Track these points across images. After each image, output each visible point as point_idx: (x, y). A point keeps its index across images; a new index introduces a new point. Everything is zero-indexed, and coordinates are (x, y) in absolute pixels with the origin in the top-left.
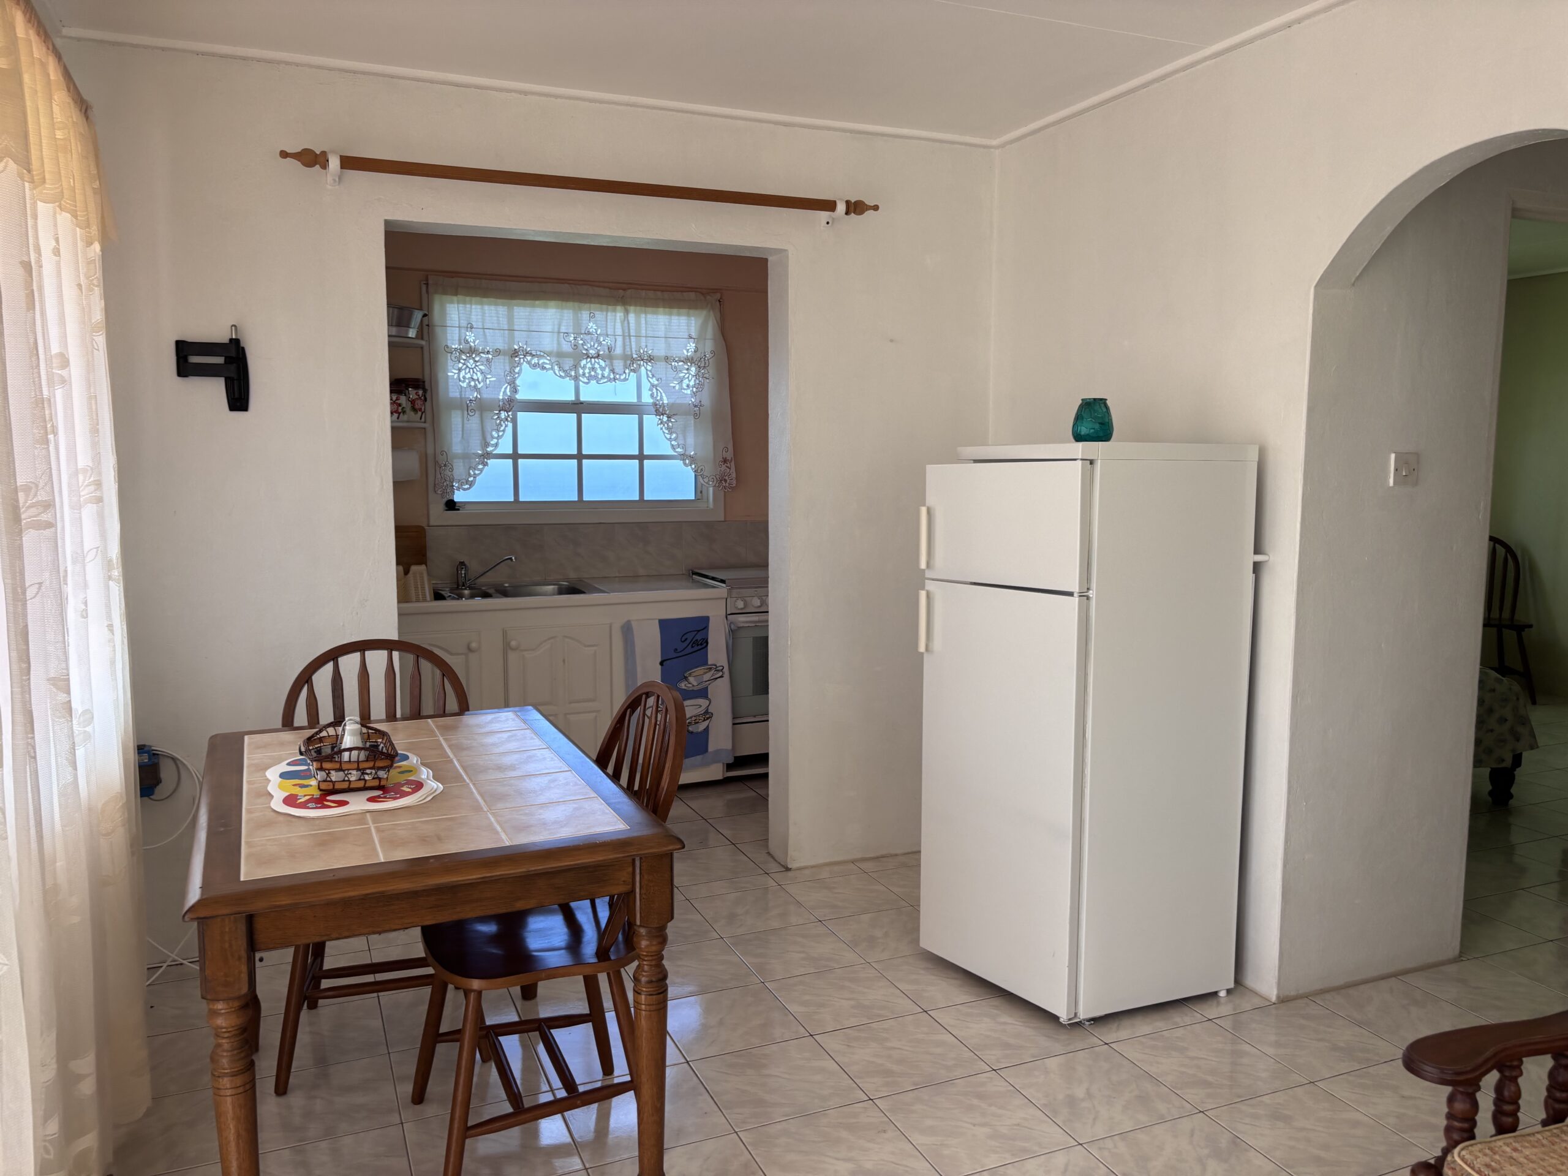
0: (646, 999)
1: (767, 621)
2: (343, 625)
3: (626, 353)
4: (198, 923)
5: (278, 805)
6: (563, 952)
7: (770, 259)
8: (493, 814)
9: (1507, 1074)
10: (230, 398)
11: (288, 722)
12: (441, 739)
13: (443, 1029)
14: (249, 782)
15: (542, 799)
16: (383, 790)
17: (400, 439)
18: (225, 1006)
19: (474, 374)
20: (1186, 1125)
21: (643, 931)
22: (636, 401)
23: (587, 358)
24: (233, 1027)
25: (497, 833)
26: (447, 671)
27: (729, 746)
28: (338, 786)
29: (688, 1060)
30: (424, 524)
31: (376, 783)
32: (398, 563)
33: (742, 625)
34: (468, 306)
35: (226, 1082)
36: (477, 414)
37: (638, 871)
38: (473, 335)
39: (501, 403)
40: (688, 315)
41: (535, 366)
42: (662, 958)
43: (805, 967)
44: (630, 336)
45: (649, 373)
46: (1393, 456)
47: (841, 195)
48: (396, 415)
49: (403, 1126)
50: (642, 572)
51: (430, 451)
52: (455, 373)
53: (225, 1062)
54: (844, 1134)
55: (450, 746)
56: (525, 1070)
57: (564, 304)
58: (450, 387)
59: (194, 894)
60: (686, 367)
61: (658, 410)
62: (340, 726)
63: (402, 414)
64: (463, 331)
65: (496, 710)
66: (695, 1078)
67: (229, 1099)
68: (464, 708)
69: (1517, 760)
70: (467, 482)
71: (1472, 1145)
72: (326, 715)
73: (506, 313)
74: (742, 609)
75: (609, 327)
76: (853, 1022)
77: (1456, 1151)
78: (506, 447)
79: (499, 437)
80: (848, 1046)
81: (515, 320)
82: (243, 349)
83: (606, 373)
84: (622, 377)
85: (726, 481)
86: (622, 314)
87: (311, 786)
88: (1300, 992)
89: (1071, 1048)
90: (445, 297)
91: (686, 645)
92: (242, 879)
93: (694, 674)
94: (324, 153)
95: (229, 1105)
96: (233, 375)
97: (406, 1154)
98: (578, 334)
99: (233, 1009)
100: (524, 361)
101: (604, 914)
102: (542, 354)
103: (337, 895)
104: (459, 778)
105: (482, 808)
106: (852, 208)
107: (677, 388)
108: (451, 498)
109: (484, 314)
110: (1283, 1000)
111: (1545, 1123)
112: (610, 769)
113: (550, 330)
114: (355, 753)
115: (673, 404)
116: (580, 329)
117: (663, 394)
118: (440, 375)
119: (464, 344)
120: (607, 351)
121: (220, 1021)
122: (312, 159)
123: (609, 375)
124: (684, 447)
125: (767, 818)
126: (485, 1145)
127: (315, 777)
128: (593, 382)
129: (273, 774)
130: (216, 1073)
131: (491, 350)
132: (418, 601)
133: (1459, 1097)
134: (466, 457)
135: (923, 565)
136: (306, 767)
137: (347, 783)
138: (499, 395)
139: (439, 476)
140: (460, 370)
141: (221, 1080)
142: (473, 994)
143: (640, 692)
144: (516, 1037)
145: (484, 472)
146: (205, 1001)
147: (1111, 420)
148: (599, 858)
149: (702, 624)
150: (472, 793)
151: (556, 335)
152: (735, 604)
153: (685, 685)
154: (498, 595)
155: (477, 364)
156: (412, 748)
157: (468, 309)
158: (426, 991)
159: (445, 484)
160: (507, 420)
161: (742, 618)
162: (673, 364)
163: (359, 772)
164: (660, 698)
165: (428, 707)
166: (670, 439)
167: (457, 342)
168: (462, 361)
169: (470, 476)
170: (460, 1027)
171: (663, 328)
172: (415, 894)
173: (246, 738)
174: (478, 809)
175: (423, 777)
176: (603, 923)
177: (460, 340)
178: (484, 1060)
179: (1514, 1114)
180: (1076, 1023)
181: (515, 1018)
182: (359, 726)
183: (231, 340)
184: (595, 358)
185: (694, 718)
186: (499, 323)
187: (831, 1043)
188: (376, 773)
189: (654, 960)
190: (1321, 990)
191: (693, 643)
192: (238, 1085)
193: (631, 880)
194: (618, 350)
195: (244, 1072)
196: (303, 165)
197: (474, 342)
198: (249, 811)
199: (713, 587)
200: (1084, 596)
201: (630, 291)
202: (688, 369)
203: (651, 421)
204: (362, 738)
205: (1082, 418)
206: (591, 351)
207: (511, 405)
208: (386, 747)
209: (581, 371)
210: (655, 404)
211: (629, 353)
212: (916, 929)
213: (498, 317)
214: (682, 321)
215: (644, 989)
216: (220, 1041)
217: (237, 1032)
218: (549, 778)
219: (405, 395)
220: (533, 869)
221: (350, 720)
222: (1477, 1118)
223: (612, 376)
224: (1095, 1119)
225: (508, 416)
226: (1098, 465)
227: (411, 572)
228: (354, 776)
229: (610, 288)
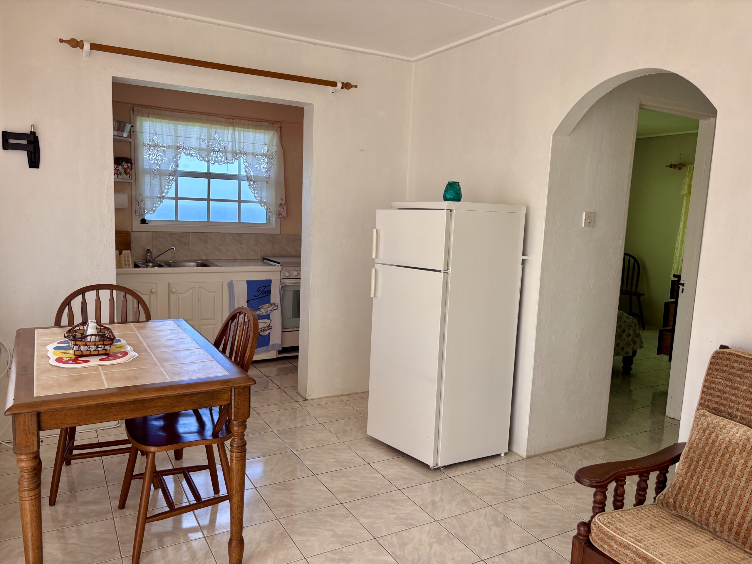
0: (236, 455)
1: (300, 283)
2: (88, 277)
3: (233, 150)
4: (12, 416)
5: (53, 362)
6: (196, 434)
7: (305, 108)
8: (162, 367)
9: (619, 483)
10: (30, 161)
11: (58, 323)
12: (137, 333)
13: (135, 473)
14: (37, 351)
15: (187, 361)
16: (108, 355)
17: (119, 187)
18: (26, 457)
19: (157, 157)
20: (483, 511)
21: (235, 423)
22: (237, 174)
23: (213, 152)
24: (29, 467)
25: (165, 376)
26: (140, 301)
27: (280, 342)
28: (84, 353)
29: (256, 487)
30: (130, 230)
31: (104, 352)
32: (116, 249)
33: (287, 284)
34: (154, 123)
35: (26, 494)
36: (158, 177)
37: (233, 394)
38: (157, 138)
39: (170, 172)
40: (265, 133)
41: (187, 155)
42: (244, 435)
43: (313, 444)
44: (235, 142)
45: (245, 161)
46: (584, 213)
47: (340, 79)
48: (116, 175)
49: (114, 519)
50: (238, 257)
51: (134, 194)
52: (147, 156)
53: (26, 484)
54: (329, 519)
55: (142, 336)
56: (176, 492)
57: (203, 124)
58: (144, 163)
59: (10, 402)
60: (263, 158)
61: (249, 179)
62: (86, 326)
63: (119, 175)
64: (152, 135)
65: (165, 320)
66: (259, 495)
67: (27, 502)
68: (149, 318)
69: (634, 353)
70: (152, 210)
71: (603, 514)
72: (78, 319)
73: (174, 128)
74: (288, 277)
75: (225, 137)
76: (334, 469)
77: (596, 517)
78: (172, 193)
79: (168, 189)
80: (332, 479)
81: (178, 131)
82: (37, 137)
83: (223, 160)
84: (231, 162)
85: (281, 215)
86: (232, 131)
87: (70, 353)
88: (536, 454)
89: (435, 479)
90: (142, 118)
91: (260, 293)
92: (35, 396)
93: (263, 307)
94: (82, 41)
95: (27, 505)
96: (32, 150)
97: (115, 533)
98: (209, 139)
99: (30, 459)
100: (182, 151)
101: (216, 417)
102: (191, 149)
103: (84, 404)
104: (145, 351)
105: (157, 365)
106: (345, 86)
107: (258, 168)
108: (144, 218)
109: (162, 127)
110: (529, 457)
111: (635, 505)
112: (221, 348)
113: (196, 137)
114: (93, 337)
115: (256, 176)
116: (211, 138)
117: (251, 171)
118: (140, 157)
119: (152, 142)
120: (224, 148)
121: (23, 464)
122: (75, 44)
123: (225, 160)
124: (261, 197)
125: (297, 376)
126: (155, 527)
127: (72, 349)
128: (216, 164)
129: (50, 348)
130: (20, 490)
131: (166, 146)
132: (126, 268)
133: (599, 493)
134: (151, 198)
135: (374, 257)
136: (68, 345)
137: (89, 352)
138: (169, 168)
139: (137, 206)
140: (150, 155)
141: (23, 493)
142: (151, 454)
143: (236, 312)
144: (172, 476)
145: (160, 206)
146: (15, 454)
147: (461, 192)
148: (215, 387)
149: (268, 284)
150: (152, 358)
151: (198, 140)
152: (284, 274)
153: (259, 313)
154: (166, 266)
155: (159, 152)
156: (123, 336)
157: (154, 125)
158: (127, 456)
159: (141, 211)
160: (173, 180)
161: (287, 281)
162: (256, 156)
163: (95, 347)
164: (246, 315)
165: (130, 318)
166: (254, 193)
167: (149, 141)
168: (151, 150)
169: (153, 207)
170: (144, 472)
171: (252, 139)
172: (123, 404)
173: (36, 330)
174: (155, 365)
175: (128, 350)
176: (216, 421)
177: (150, 140)
178: (155, 488)
179: (622, 501)
180: (437, 468)
181: (170, 467)
182: (96, 324)
183: (31, 132)
184: (217, 152)
185: (263, 329)
186: (170, 133)
187: (324, 478)
188: (104, 347)
189: (241, 436)
190: (545, 452)
191: (264, 292)
192: (32, 495)
193: (230, 399)
194: (229, 149)
195: (35, 489)
196: (71, 47)
197: (157, 141)
198: (37, 365)
199: (274, 266)
200: (446, 272)
201: (236, 120)
202: (263, 159)
203: (245, 184)
204: (97, 330)
205: (448, 191)
206: (216, 149)
207: (176, 173)
208: (109, 335)
209: (211, 158)
210: (247, 176)
211: (235, 150)
212: (366, 427)
213: (169, 129)
214: (261, 136)
215: (235, 450)
216: (23, 474)
217: (32, 470)
218: (191, 351)
219: (121, 166)
220: (182, 392)
221: (91, 321)
222: (606, 502)
223: (226, 161)
224: (443, 510)
225: (174, 178)
226: (454, 212)
227: (123, 254)
228: (93, 348)
229: (226, 118)
